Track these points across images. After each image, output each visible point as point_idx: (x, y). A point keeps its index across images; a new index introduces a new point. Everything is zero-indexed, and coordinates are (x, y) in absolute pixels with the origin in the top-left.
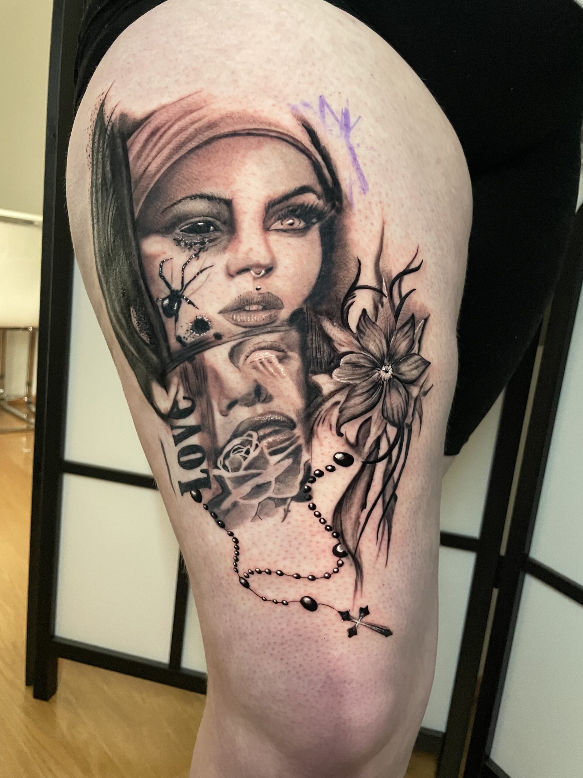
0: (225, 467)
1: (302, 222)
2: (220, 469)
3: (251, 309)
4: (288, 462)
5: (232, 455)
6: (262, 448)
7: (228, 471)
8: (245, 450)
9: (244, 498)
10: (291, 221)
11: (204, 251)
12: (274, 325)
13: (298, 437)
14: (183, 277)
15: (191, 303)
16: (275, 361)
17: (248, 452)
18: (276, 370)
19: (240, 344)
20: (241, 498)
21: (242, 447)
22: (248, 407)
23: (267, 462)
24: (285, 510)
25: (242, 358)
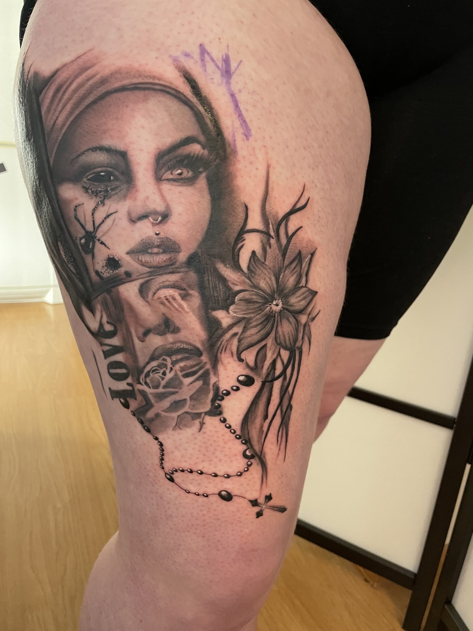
0: (146, 383)
1: (190, 171)
2: (143, 385)
3: (153, 252)
4: (199, 384)
5: (151, 374)
6: (176, 371)
7: (150, 388)
8: (162, 371)
9: (165, 411)
10: (179, 171)
11: (108, 199)
12: (174, 266)
13: (205, 363)
14: (93, 221)
15: (102, 243)
16: (178, 298)
17: (164, 374)
18: (180, 306)
19: (147, 282)
20: (162, 411)
21: (159, 369)
22: (160, 336)
23: (181, 383)
24: (200, 422)
25: (150, 294)
